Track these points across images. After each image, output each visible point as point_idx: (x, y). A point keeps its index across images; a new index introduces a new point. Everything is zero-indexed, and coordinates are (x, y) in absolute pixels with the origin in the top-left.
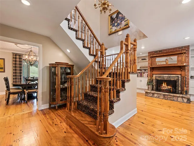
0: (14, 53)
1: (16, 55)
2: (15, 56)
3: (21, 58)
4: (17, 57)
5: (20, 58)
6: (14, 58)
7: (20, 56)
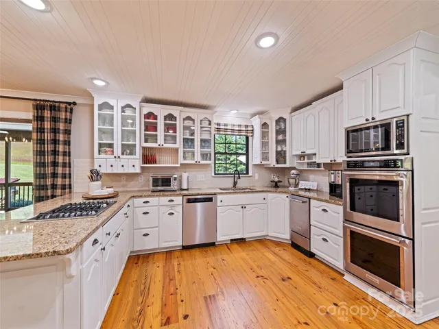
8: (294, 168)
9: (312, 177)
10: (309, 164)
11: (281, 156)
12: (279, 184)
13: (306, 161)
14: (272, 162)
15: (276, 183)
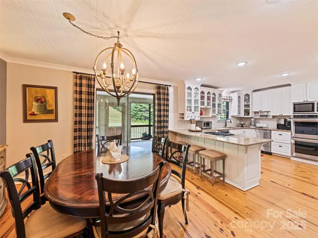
0: (78, 73)
1: (81, 78)
2: (78, 80)
3: (93, 84)
4: (83, 83)
5: (89, 86)
6: (76, 84)
7: (89, 79)
8: (253, 118)
9: (261, 121)
10: (261, 116)
11: (247, 112)
12: (244, 125)
13: (260, 114)
14: (242, 115)
15: (242, 125)
